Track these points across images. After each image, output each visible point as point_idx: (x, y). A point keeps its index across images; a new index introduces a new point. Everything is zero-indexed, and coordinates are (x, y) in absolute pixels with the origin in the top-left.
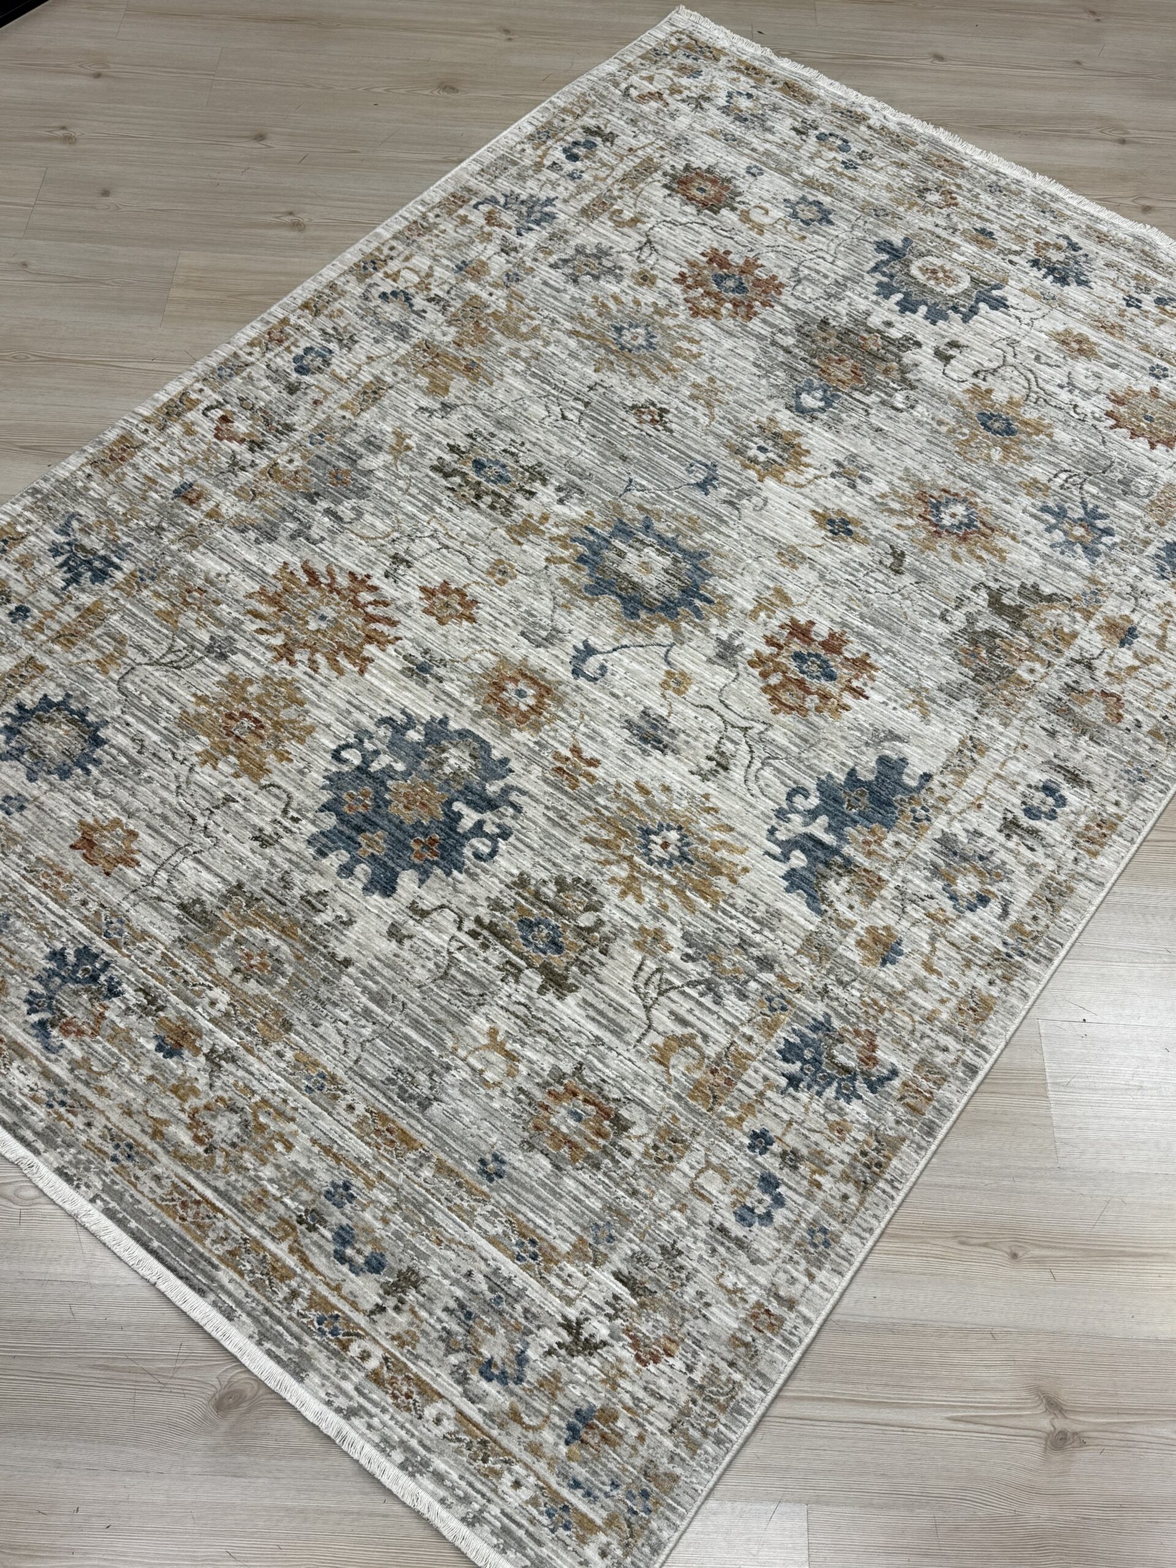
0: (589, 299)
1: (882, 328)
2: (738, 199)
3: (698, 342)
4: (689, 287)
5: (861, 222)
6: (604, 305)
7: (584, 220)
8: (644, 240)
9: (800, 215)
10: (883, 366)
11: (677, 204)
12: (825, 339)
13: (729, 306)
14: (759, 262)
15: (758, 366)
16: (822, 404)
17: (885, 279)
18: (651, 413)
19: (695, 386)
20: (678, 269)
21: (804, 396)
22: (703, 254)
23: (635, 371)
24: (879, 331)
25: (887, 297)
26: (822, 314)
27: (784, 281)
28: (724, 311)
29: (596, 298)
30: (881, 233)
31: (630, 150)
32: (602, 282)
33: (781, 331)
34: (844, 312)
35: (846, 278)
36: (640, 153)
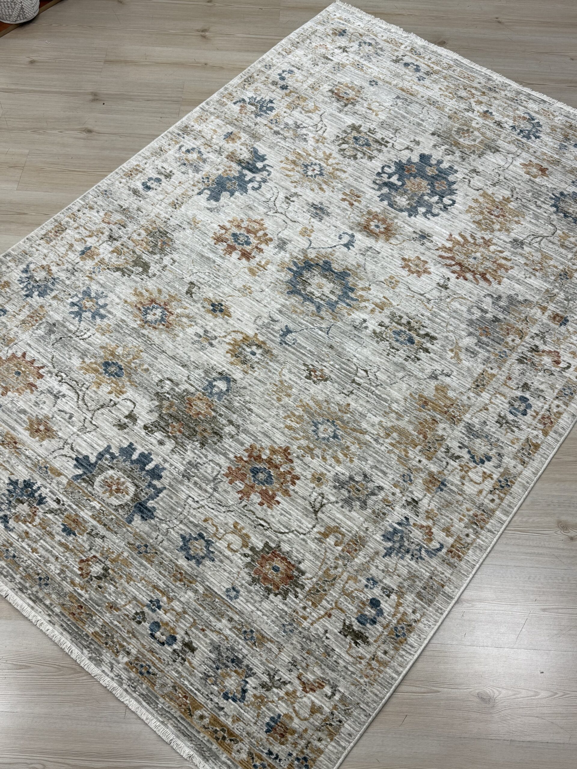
0: (355, 460)
1: (166, 440)
2: (249, 560)
3: (287, 427)
4: (290, 473)
5: (160, 538)
6: (345, 455)
7: (362, 534)
8: (320, 514)
9: (204, 544)
10: (171, 411)
11: (295, 553)
12: (205, 430)
13: (264, 457)
14: (240, 496)
15: (250, 410)
16: (215, 383)
17: (155, 482)
18: (316, 376)
19: (289, 396)
20: (296, 488)
21: (224, 389)
22: (279, 503)
23: (325, 404)
24: (169, 437)
25: (157, 466)
26: (203, 451)
27: (225, 479)
28: (268, 452)
29: (351, 461)
30: (147, 528)
31: (330, 616)
32: (348, 474)
33: (232, 437)
34: (189, 453)
35: (181, 482)
36: (322, 613)
